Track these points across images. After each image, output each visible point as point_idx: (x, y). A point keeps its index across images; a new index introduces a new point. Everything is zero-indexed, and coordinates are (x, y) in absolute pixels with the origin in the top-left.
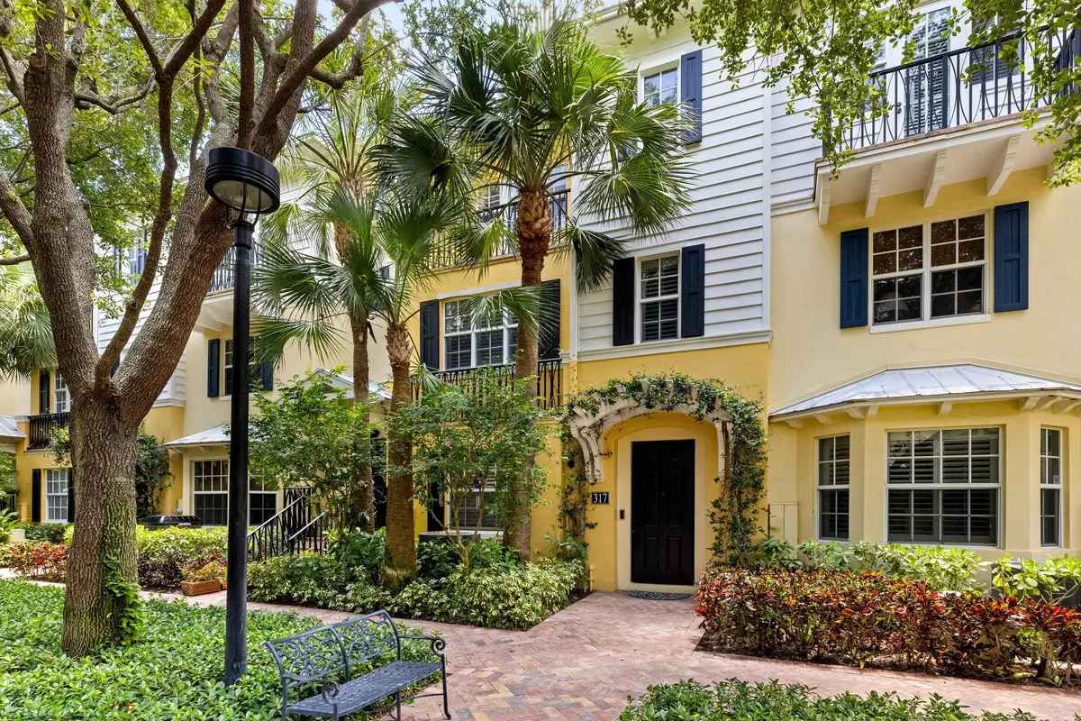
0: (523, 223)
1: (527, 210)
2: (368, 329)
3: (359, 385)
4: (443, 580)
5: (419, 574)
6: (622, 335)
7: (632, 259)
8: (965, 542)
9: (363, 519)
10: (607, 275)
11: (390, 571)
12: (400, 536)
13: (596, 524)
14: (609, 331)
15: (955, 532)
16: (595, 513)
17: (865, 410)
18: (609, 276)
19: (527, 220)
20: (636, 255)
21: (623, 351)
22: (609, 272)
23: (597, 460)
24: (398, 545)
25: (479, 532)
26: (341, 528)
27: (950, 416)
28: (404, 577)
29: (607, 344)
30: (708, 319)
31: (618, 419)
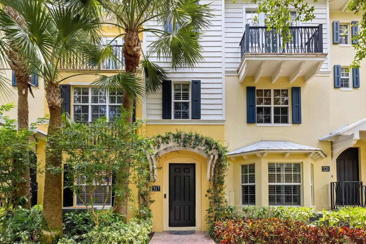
0: (128, 46)
1: (130, 40)
2: (28, 88)
3: (22, 120)
4: (84, 235)
5: (65, 232)
6: (166, 115)
7: (171, 81)
8: (291, 204)
9: (24, 201)
10: (159, 87)
11: (45, 233)
12: (54, 211)
13: (154, 201)
14: (160, 112)
15: (288, 201)
16: (154, 196)
17: (262, 154)
18: (160, 87)
19: (130, 45)
20: (172, 80)
21: (167, 122)
22: (160, 85)
23: (156, 171)
24: (52, 216)
25: (94, 206)
26: (8, 207)
27: (288, 158)
28: (55, 235)
29: (160, 118)
30: (202, 112)
31: (165, 152)
